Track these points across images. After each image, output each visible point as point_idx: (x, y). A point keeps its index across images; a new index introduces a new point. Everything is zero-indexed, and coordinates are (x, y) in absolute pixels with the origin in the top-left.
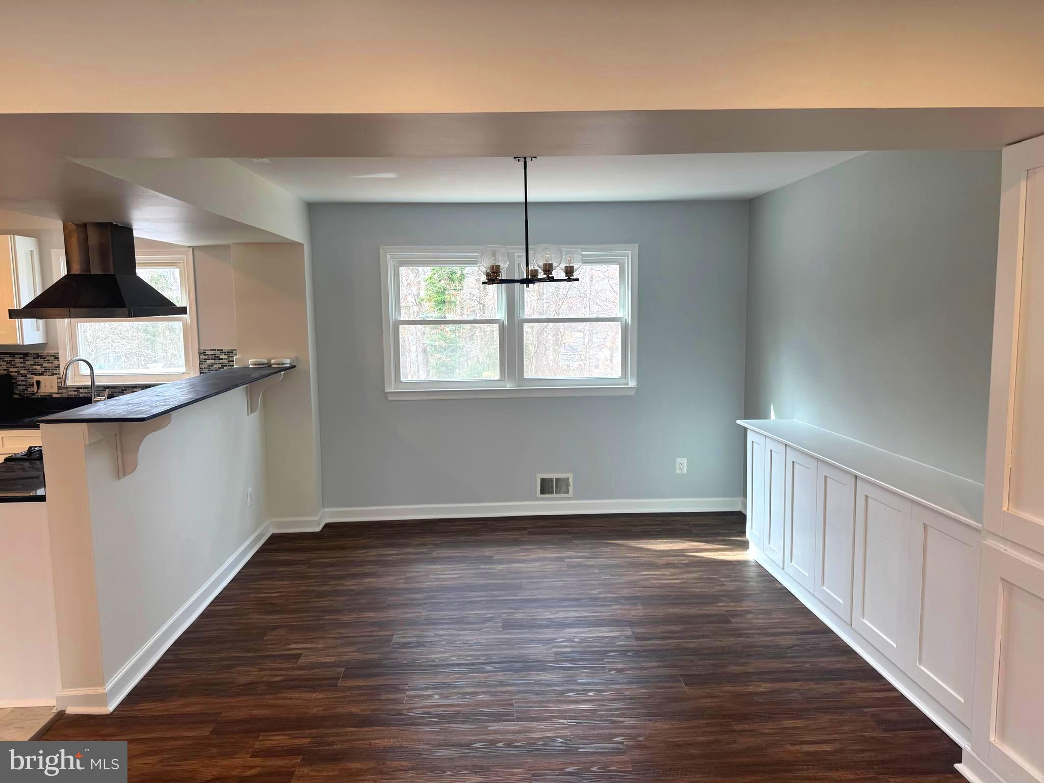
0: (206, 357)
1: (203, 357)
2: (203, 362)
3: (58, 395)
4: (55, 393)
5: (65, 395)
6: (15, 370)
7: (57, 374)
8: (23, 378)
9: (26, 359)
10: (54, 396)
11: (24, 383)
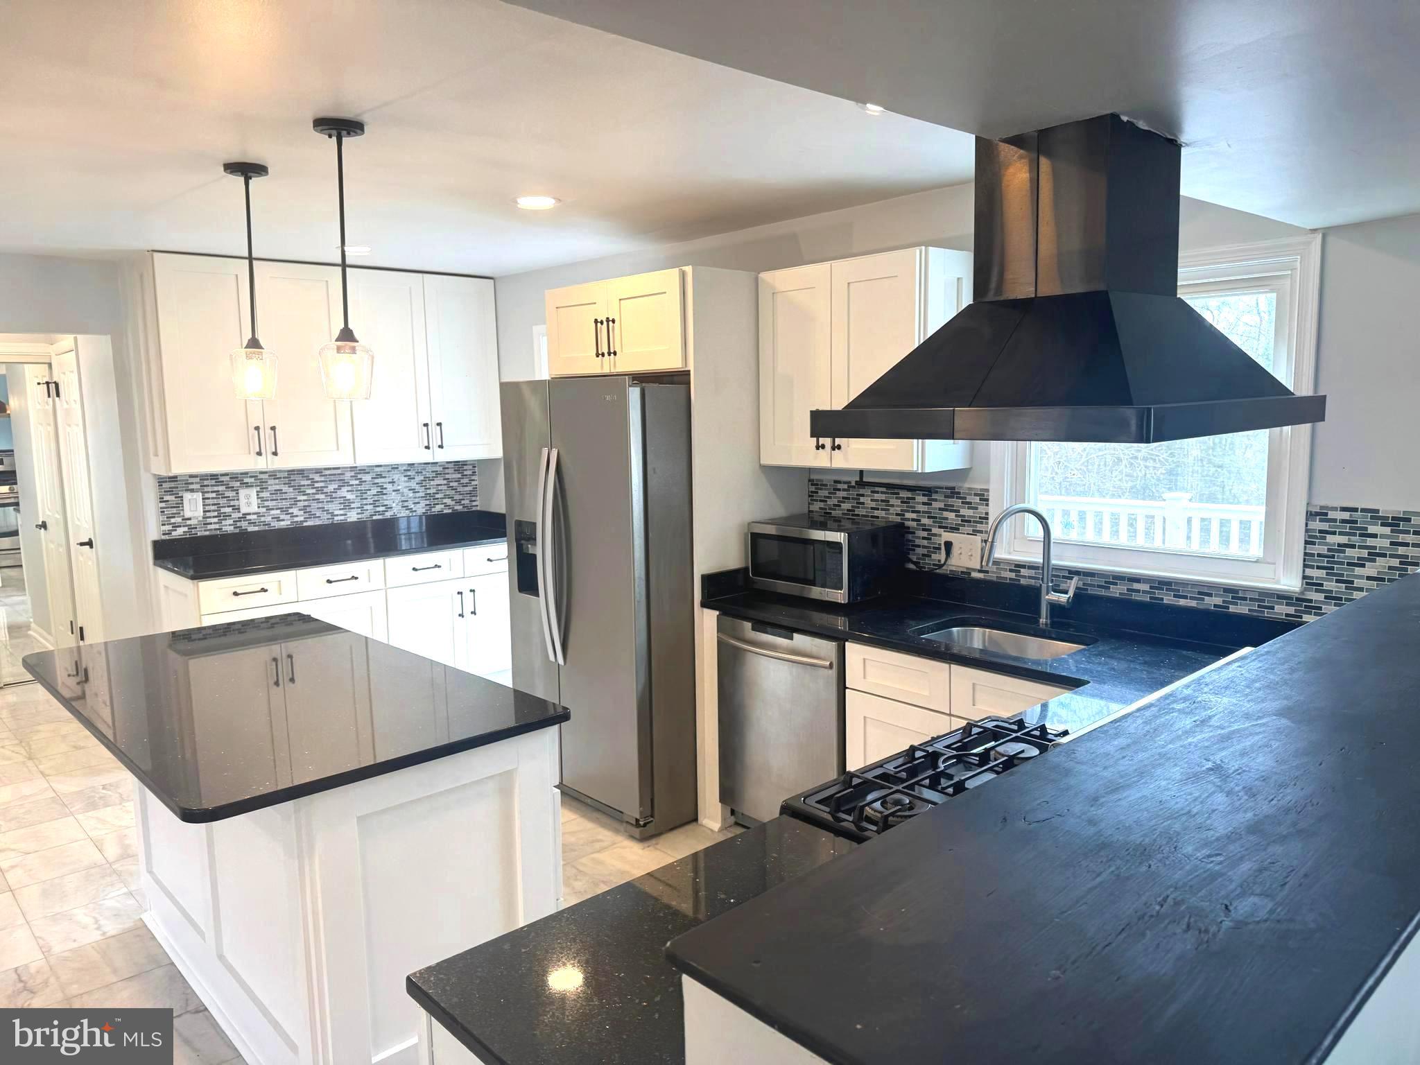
0: (1325, 526)
1: (1317, 525)
2: (1315, 537)
3: (981, 576)
4: (974, 570)
5: (992, 577)
6: (914, 516)
7: (981, 532)
8: (925, 534)
9: (934, 496)
10: (975, 575)
11: (925, 543)
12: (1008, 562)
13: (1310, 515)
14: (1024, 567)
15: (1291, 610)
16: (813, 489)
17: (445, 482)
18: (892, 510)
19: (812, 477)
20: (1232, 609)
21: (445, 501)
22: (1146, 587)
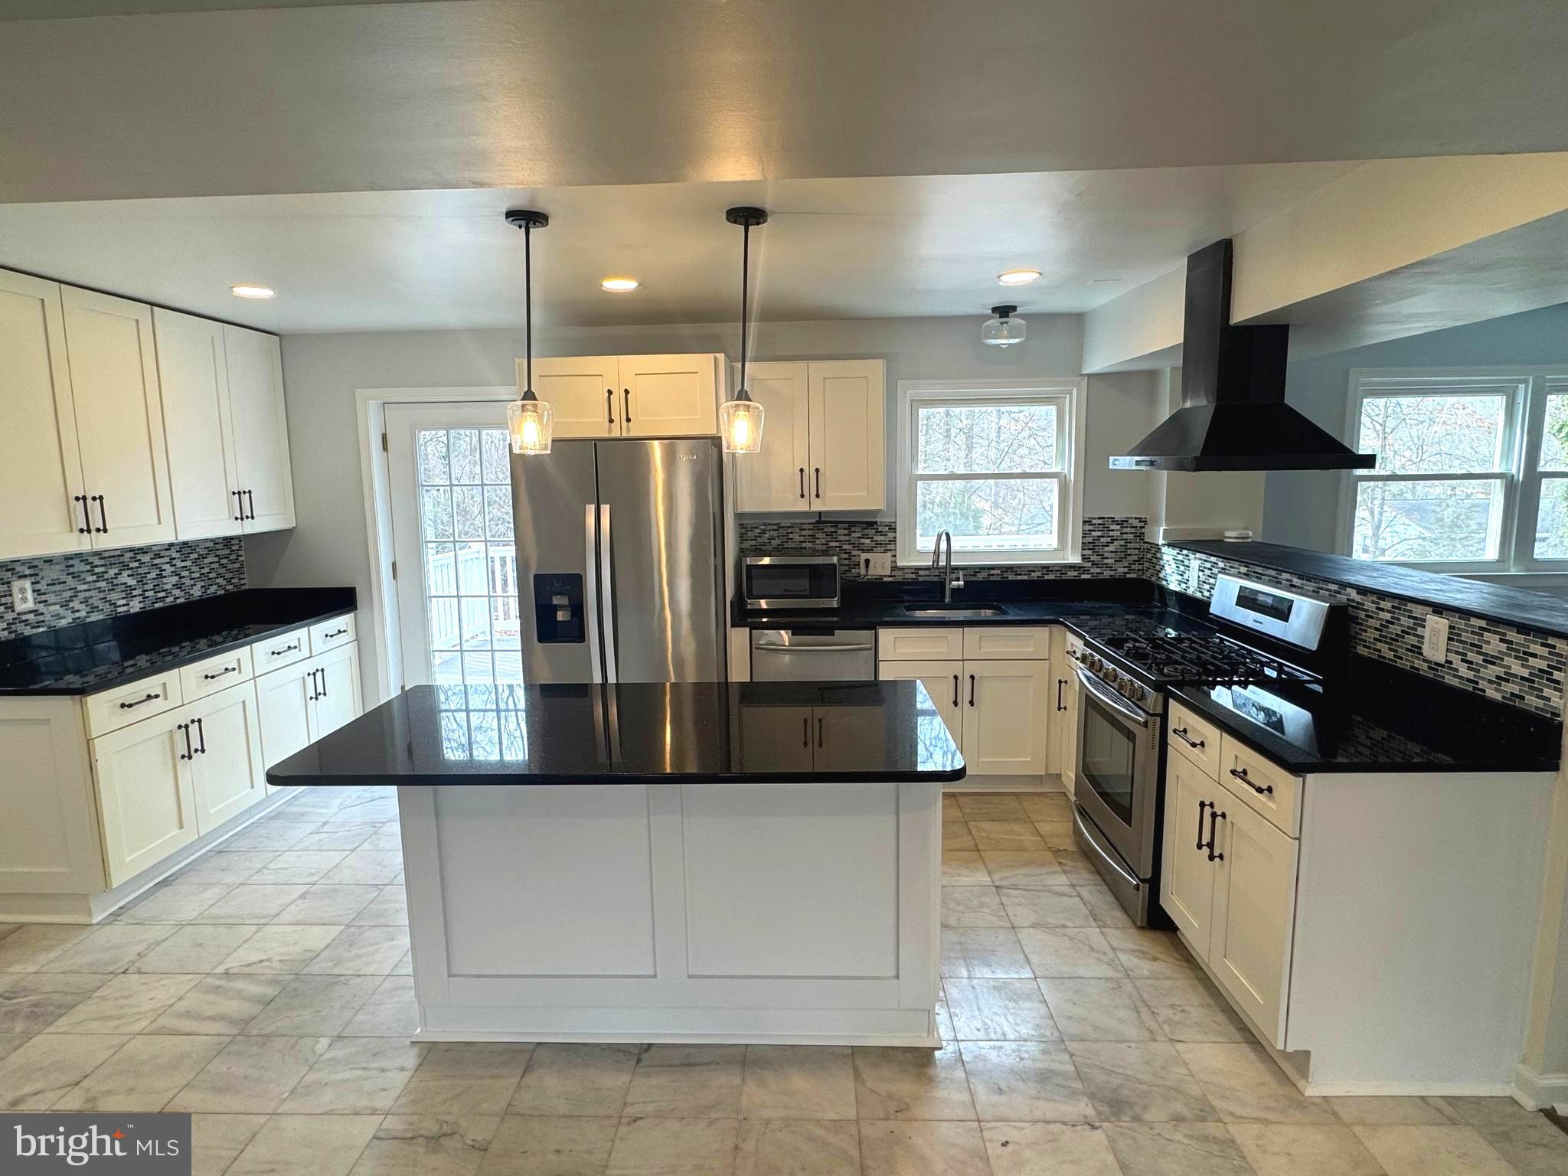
0: (1091, 528)
1: (1088, 527)
2: (1087, 534)
3: (891, 579)
4: (885, 576)
5: (899, 579)
6: (837, 544)
7: (890, 550)
8: (846, 556)
9: (853, 529)
10: (885, 579)
11: (847, 562)
12: (910, 568)
13: (1085, 522)
14: (921, 569)
15: (1076, 573)
16: (743, 531)
17: (216, 559)
18: (818, 542)
19: (742, 522)
20: (1046, 577)
21: (218, 581)
22: (999, 572)
